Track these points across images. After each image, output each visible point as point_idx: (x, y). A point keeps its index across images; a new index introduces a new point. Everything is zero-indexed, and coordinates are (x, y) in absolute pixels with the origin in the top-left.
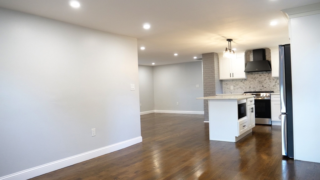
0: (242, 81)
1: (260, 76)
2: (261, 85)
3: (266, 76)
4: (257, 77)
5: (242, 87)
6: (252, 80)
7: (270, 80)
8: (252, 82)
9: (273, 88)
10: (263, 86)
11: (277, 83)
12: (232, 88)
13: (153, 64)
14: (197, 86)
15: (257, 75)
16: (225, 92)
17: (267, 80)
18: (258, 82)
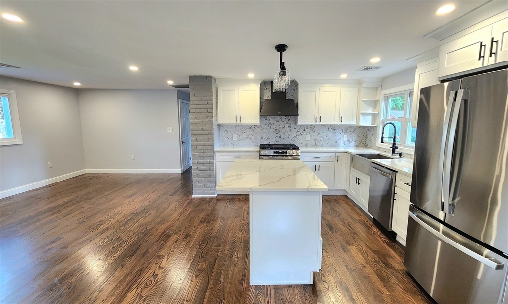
0: (250, 128)
1: (277, 121)
2: (277, 135)
3: (286, 122)
4: (272, 124)
5: (251, 137)
6: (266, 127)
7: (290, 128)
8: (265, 131)
9: (293, 139)
10: (280, 137)
11: (299, 133)
12: (235, 137)
13: (77, 84)
14: (170, 129)
15: (272, 120)
16: (223, 144)
17: (287, 129)
18: (274, 130)
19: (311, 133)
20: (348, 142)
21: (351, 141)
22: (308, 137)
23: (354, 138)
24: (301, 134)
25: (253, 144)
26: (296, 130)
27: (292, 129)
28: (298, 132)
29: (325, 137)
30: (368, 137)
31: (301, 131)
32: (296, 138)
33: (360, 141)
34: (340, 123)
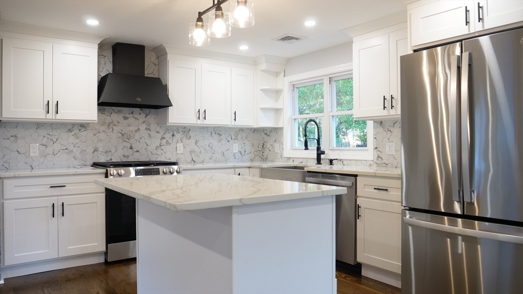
1: (126, 118)
2: (126, 144)
4: (115, 122)
5: (71, 148)
6: (103, 128)
7: (149, 132)
9: (155, 152)
10: (131, 148)
11: (164, 141)
12: (35, 150)
15: (116, 116)
16: (6, 165)
17: (143, 132)
18: (120, 135)
19: (184, 140)
20: (239, 154)
21: (243, 152)
22: (180, 146)
23: (248, 148)
24: (167, 143)
25: (76, 163)
26: (159, 136)
27: (153, 133)
28: (163, 138)
29: (207, 148)
30: (268, 145)
31: (168, 136)
32: (160, 150)
33: (256, 153)
34: (233, 123)
